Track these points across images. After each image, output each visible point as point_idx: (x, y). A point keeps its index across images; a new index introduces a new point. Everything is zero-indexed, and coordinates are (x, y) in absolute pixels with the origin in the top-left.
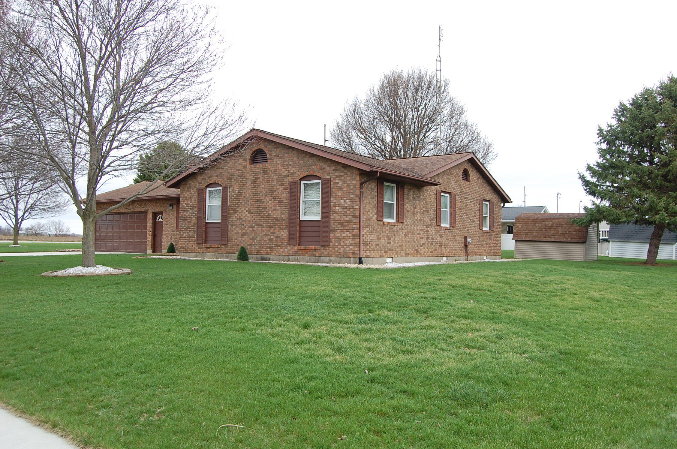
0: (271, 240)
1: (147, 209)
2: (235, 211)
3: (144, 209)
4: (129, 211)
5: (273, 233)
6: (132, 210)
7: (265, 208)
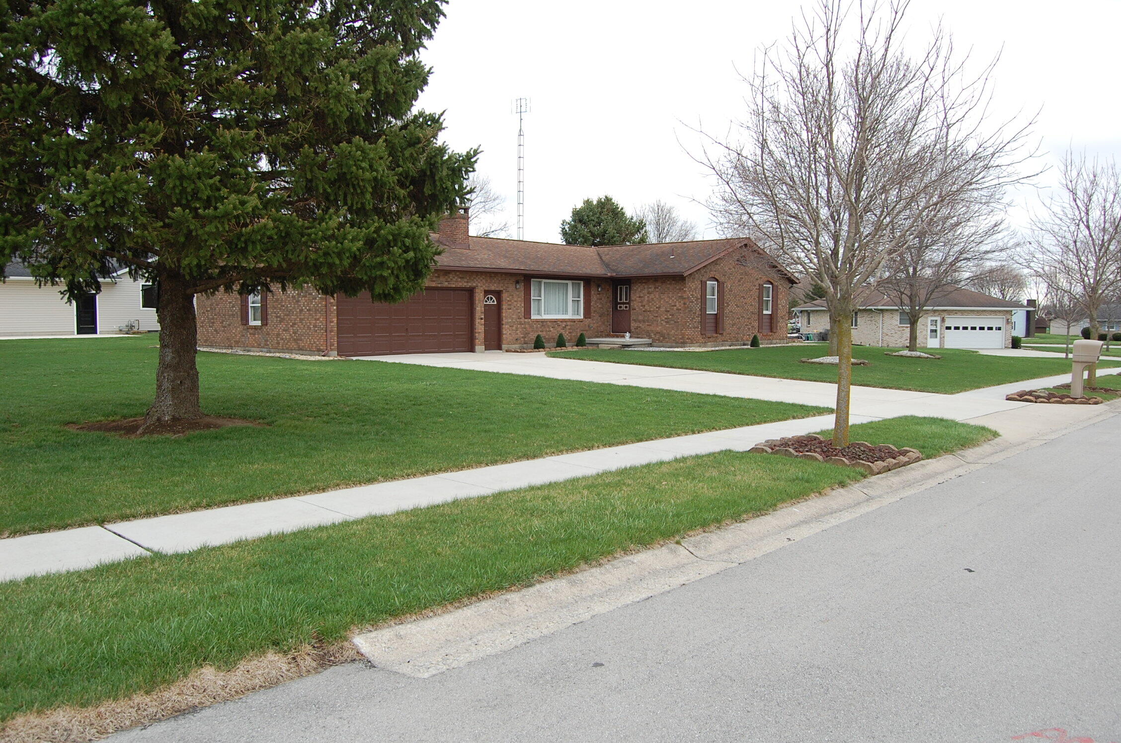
0: (749, 329)
1: (474, 285)
2: (728, 305)
3: (470, 284)
4: (439, 285)
5: (751, 323)
6: (446, 284)
7: (746, 303)
